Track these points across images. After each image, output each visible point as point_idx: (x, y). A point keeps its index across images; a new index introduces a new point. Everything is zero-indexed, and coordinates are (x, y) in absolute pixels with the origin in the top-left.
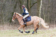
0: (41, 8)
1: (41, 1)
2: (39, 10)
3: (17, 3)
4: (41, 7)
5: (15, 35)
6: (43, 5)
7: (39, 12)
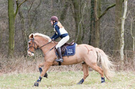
0: (126, 20)
1: (126, 3)
2: (120, 25)
3: (67, 6)
4: (124, 17)
5: (63, 85)
6: (129, 12)
7: (120, 30)
